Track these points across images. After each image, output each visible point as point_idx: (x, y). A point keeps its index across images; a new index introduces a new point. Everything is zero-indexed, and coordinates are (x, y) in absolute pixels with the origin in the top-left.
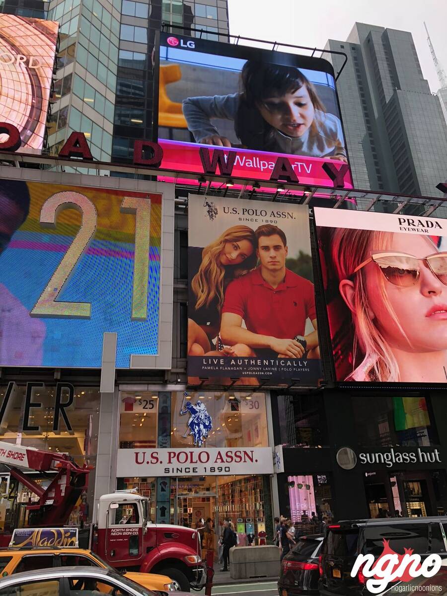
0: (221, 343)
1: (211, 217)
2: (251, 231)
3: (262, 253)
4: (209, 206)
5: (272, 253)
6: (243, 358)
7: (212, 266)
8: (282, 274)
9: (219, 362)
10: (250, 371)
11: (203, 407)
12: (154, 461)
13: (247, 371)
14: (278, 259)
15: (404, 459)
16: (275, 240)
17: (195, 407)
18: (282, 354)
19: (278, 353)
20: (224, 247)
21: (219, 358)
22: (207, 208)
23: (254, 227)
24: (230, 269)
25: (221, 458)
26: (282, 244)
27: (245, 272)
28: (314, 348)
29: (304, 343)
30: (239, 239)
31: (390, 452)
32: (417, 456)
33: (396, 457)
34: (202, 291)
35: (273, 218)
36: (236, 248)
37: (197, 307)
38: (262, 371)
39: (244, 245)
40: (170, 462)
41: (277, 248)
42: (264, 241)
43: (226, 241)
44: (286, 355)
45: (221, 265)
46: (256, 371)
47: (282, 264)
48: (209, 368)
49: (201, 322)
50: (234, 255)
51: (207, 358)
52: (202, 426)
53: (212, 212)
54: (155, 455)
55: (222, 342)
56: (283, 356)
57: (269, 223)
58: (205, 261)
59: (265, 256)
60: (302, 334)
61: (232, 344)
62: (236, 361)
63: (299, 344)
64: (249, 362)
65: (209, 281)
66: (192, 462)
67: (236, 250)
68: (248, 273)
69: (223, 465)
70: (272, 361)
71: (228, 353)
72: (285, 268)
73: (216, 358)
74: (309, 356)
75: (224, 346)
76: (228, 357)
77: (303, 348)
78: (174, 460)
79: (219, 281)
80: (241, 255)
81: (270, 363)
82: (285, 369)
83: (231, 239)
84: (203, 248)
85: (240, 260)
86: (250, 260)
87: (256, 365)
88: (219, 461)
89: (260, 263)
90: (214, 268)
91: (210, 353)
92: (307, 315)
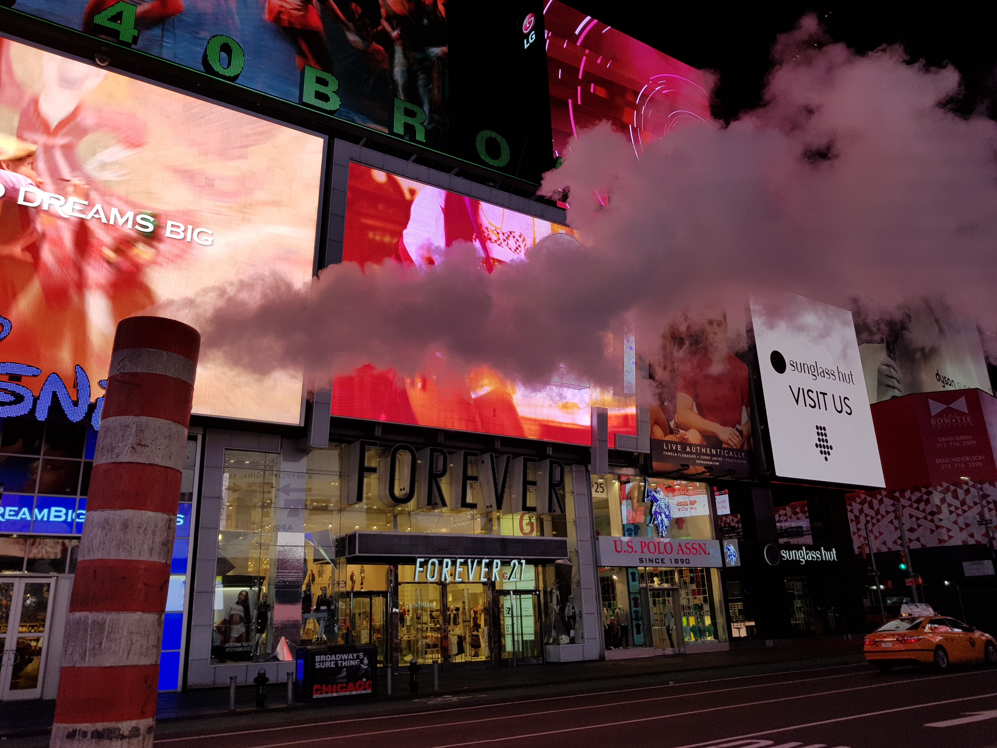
0: (678, 428)
3: (708, 327)
5: (715, 329)
6: (696, 445)
9: (677, 447)
10: (702, 460)
11: (662, 495)
12: (630, 550)
13: (700, 459)
15: (813, 557)
16: (717, 313)
17: (655, 495)
18: (726, 443)
19: (722, 443)
21: (676, 443)
25: (682, 550)
26: (723, 320)
28: (749, 438)
29: (741, 432)
31: (802, 550)
32: (821, 555)
33: (807, 554)
38: (711, 460)
40: (642, 552)
41: (720, 323)
44: (729, 445)
46: (707, 460)
48: (669, 454)
51: (667, 442)
52: (663, 516)
54: (630, 544)
55: (678, 426)
56: (726, 446)
59: (710, 330)
60: (740, 423)
61: (686, 429)
62: (691, 449)
63: (738, 434)
64: (701, 450)
66: (659, 553)
69: (684, 557)
70: (718, 450)
71: (684, 439)
73: (674, 443)
74: (745, 447)
75: (681, 431)
76: (684, 443)
77: (741, 439)
78: (645, 550)
81: (717, 452)
82: (729, 460)
87: (706, 454)
88: (680, 552)
91: (670, 438)
92: (743, 402)
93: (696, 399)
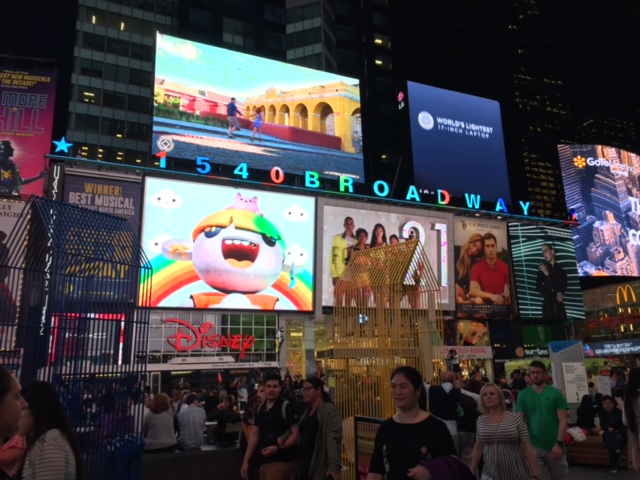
1: (464, 228)
2: (481, 236)
3: (486, 249)
6: (480, 304)
7: (465, 255)
8: (494, 261)
9: (470, 306)
10: (483, 310)
14: (493, 252)
15: (543, 353)
16: (492, 241)
18: (495, 303)
19: (493, 302)
20: (470, 246)
22: (462, 224)
23: (483, 234)
24: (473, 257)
25: (472, 351)
26: (495, 244)
27: (479, 259)
28: (508, 299)
29: (504, 297)
30: (476, 241)
31: (537, 350)
32: (548, 352)
33: (540, 352)
34: (461, 270)
35: (491, 229)
36: (475, 246)
37: (459, 278)
38: (487, 311)
39: (478, 244)
41: (493, 246)
42: (487, 242)
43: (471, 242)
44: (497, 303)
45: (469, 256)
47: (495, 255)
48: (465, 309)
49: (461, 286)
50: (474, 250)
57: (489, 232)
58: (462, 253)
59: (488, 250)
60: (503, 292)
61: (475, 297)
63: (502, 297)
65: (464, 263)
66: (461, 352)
68: (481, 260)
69: (473, 354)
71: (473, 302)
72: (496, 257)
73: (468, 304)
74: (506, 303)
75: (472, 298)
76: (474, 304)
77: (504, 299)
79: (468, 264)
80: (477, 250)
81: (490, 307)
82: (497, 310)
83: (473, 241)
84: (461, 246)
85: (476, 253)
86: (481, 253)
87: (485, 308)
89: (486, 254)
90: (466, 257)
91: (466, 302)
92: (505, 282)
93: (480, 283)
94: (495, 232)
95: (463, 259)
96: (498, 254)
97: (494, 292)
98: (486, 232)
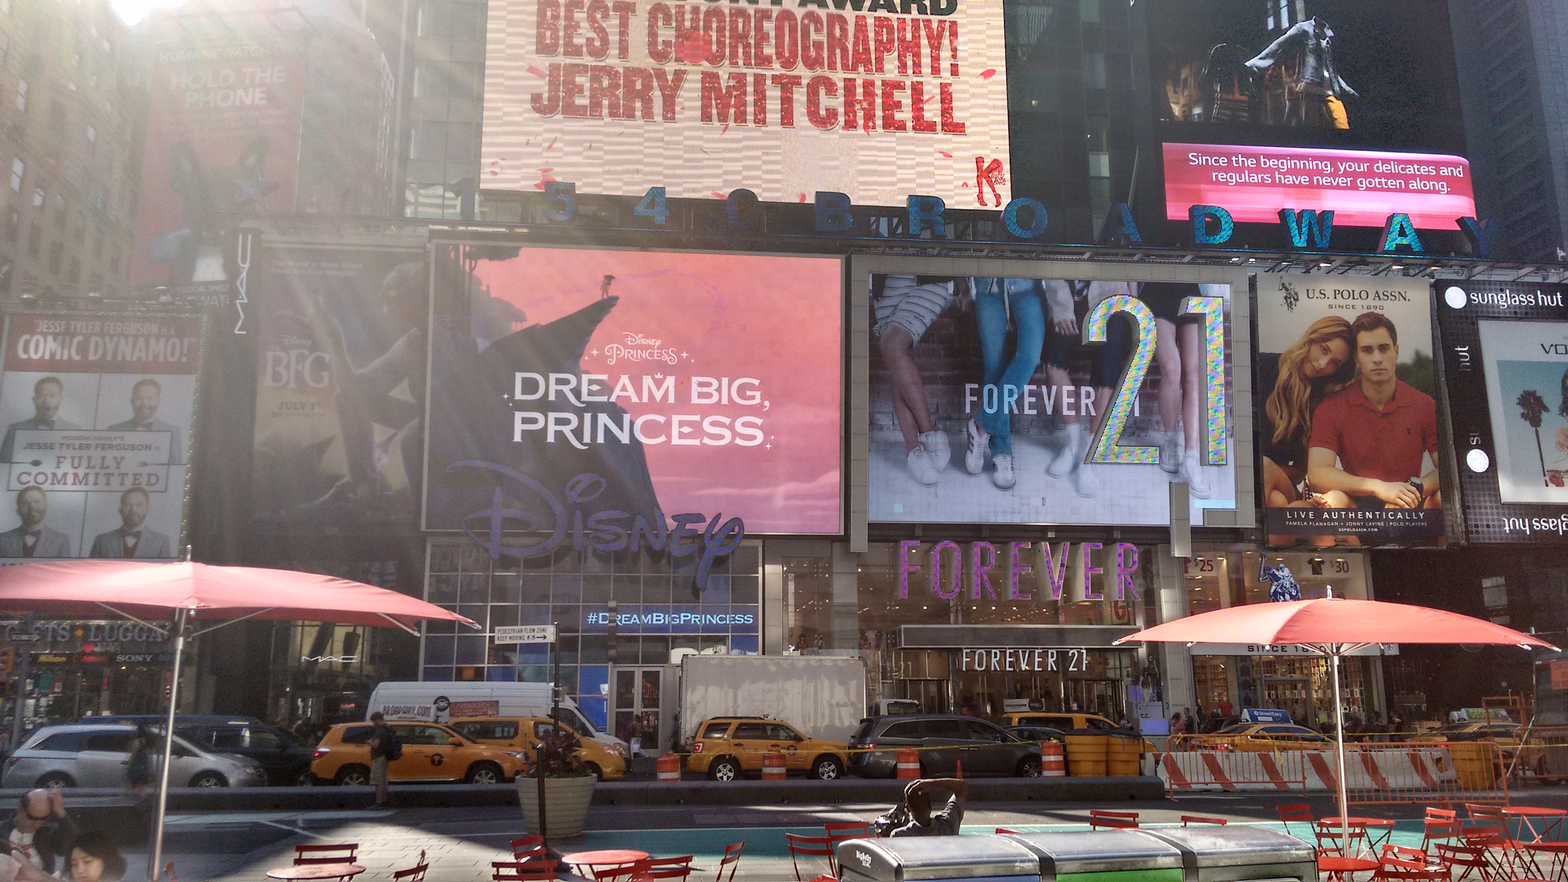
0: (1309, 491)
1: (1290, 305)
2: (1346, 324)
3: (1362, 356)
4: (1287, 290)
5: (1377, 356)
6: (1339, 510)
7: (1293, 379)
8: (1389, 389)
9: (1307, 515)
10: (1348, 526)
11: (1286, 572)
14: (1385, 365)
16: (1380, 336)
17: (1277, 573)
18: (1391, 503)
19: (1385, 503)
20: (1308, 352)
22: (1283, 293)
24: (1318, 383)
26: (1390, 342)
27: (1338, 388)
28: (1433, 494)
29: (1419, 487)
30: (1329, 337)
34: (1281, 418)
35: (1377, 303)
36: (1326, 351)
37: (1275, 439)
38: (1364, 526)
39: (1337, 346)
41: (1383, 348)
42: (1365, 338)
43: (1311, 342)
44: (1396, 504)
45: (1305, 379)
46: (1357, 527)
47: (1392, 371)
48: (1295, 524)
49: (1279, 460)
50: (1323, 362)
52: (1287, 596)
53: (1291, 299)
55: (1311, 488)
56: (1392, 507)
57: (1372, 310)
58: (1284, 373)
59: (1367, 362)
60: (1417, 475)
61: (1322, 490)
63: (1414, 489)
65: (1288, 401)
67: (1326, 354)
68: (1344, 388)
71: (1319, 504)
72: (1394, 378)
73: (1303, 510)
74: (1426, 505)
75: (1314, 494)
77: (1418, 494)
79: (1304, 401)
80: (1333, 362)
82: (1395, 524)
83: (1318, 338)
84: (1280, 354)
85: (1330, 370)
86: (1345, 369)
87: (1356, 519)
89: (1360, 373)
90: (1296, 382)
91: (1296, 504)
92: (1425, 446)
93: (1341, 453)
94: (1391, 310)
95: (1287, 389)
96: (1402, 372)
97: (1388, 476)
98: (1360, 311)
